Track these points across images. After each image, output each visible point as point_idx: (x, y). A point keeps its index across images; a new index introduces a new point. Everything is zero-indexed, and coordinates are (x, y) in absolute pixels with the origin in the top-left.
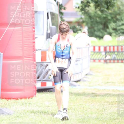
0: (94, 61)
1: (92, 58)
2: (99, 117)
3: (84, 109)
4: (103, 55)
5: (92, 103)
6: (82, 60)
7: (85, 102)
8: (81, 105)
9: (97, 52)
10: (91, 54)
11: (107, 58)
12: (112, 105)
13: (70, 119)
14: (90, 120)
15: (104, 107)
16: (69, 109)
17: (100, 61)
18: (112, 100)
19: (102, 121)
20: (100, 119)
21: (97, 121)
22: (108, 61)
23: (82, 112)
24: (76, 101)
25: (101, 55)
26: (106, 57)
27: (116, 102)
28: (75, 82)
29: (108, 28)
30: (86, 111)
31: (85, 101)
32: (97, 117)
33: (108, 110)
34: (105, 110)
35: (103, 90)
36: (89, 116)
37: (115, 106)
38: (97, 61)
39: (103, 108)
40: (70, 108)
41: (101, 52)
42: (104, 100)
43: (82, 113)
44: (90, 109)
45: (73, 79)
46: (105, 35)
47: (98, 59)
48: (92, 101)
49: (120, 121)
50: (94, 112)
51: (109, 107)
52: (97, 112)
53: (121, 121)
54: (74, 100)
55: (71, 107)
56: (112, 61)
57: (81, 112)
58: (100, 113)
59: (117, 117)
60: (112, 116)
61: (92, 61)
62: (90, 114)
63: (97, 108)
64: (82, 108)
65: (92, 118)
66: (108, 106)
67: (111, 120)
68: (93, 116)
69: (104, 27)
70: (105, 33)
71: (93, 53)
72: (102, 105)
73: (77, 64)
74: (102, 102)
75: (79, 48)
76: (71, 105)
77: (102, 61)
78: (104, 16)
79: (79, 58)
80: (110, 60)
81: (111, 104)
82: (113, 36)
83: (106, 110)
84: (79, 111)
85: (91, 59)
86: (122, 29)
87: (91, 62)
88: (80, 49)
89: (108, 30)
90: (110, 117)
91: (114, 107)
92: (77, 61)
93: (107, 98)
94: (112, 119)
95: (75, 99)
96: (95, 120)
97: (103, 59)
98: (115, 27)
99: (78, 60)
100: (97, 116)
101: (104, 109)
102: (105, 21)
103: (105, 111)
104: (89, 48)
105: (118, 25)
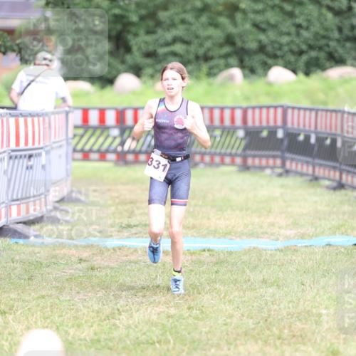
0: (86, 155)
1: (79, 147)
2: (103, 336)
3: (56, 310)
4: (115, 138)
5: (78, 293)
6: (47, 153)
7: (58, 287)
8: (43, 297)
9: (95, 128)
10: (75, 136)
11: (126, 147)
12: (144, 296)
13: (10, 344)
14: (74, 347)
15: (119, 306)
16: (7, 310)
17: (103, 156)
18: (142, 283)
19: (111, 349)
20: (106, 344)
21: (96, 349)
22: (130, 157)
23: (48, 321)
24: (29, 285)
25: (108, 136)
26: (122, 144)
27: (158, 286)
28: (25, 223)
29: (128, 50)
30: (61, 319)
31: (57, 285)
32: (96, 338)
33: (130, 312)
34: (120, 314)
35: (114, 249)
36: (72, 334)
37: (152, 300)
38: (94, 156)
39: (116, 307)
40: (10, 309)
41: (108, 128)
42: (117, 282)
43: (46, 324)
44: (73, 309)
45: (19, 213)
46: (119, 73)
47: (99, 151)
48: (81, 284)
49: (168, 350)
50: (86, 322)
51: (133, 304)
52: (94, 322)
53: (174, 348)
54: (23, 281)
55: (13, 306)
56: (142, 157)
57: (43, 321)
58: (105, 322)
59: (160, 337)
60: (144, 334)
61: (79, 156)
62: (73, 326)
63: (96, 307)
64: (49, 309)
65: (81, 340)
66: (129, 300)
67: (142, 345)
68: (83, 333)
69: (118, 47)
70: (121, 67)
71: (81, 131)
72: (112, 298)
73: (29, 168)
74: (113, 288)
75: (38, 115)
76: (11, 300)
77: (111, 157)
78: (117, 11)
79: (37, 145)
80: (136, 153)
81: (140, 294)
82: (144, 78)
83: (126, 314)
84: (36, 319)
85: (75, 150)
86: (175, 54)
87: (74, 160)
88: (41, 119)
89: (128, 58)
90: (139, 335)
91: (151, 302)
92: (30, 156)
93: (126, 276)
94: (143, 343)
95: (25, 280)
96: (91, 347)
97: (115, 151)
98: (151, 48)
99: (34, 152)
100: (95, 334)
101: (118, 310)
102: (119, 27)
103: (121, 317)
104: (67, 113)
105: (161, 41)
